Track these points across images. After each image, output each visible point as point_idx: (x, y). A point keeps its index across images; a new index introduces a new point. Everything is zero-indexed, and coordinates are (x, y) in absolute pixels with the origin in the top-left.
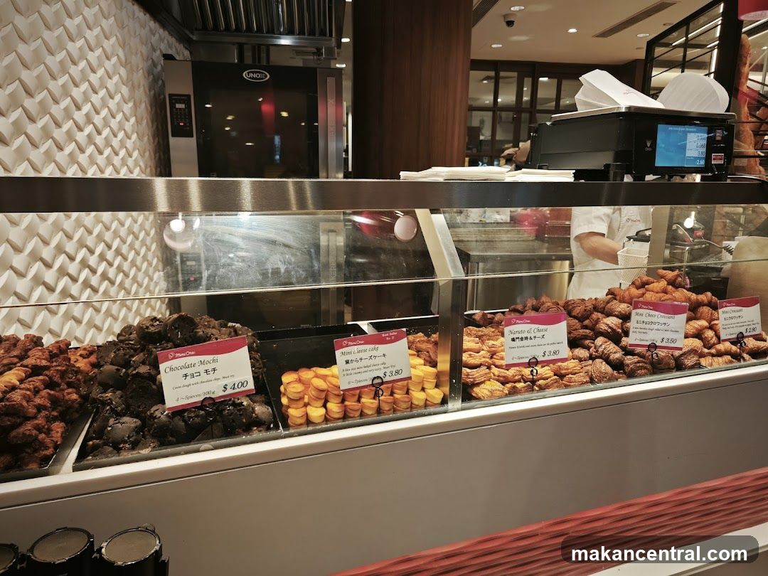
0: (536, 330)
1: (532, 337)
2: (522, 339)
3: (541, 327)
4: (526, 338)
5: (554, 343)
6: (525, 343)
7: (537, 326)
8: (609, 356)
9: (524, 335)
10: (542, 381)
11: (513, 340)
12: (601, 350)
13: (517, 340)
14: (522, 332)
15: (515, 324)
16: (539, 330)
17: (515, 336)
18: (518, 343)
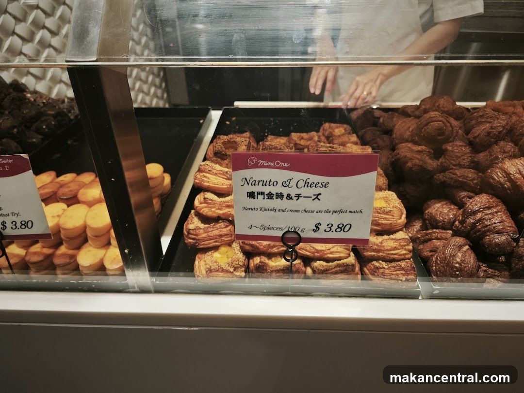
0: (301, 184)
1: (293, 195)
2: (270, 196)
3: (314, 178)
4: (280, 196)
5: (341, 211)
6: (276, 203)
7: (304, 176)
8: (484, 234)
9: (274, 190)
10: (321, 262)
11: (251, 195)
12: (471, 220)
13: (260, 197)
14: (270, 183)
15: (256, 166)
16: (307, 184)
17: (256, 189)
18: (260, 202)
